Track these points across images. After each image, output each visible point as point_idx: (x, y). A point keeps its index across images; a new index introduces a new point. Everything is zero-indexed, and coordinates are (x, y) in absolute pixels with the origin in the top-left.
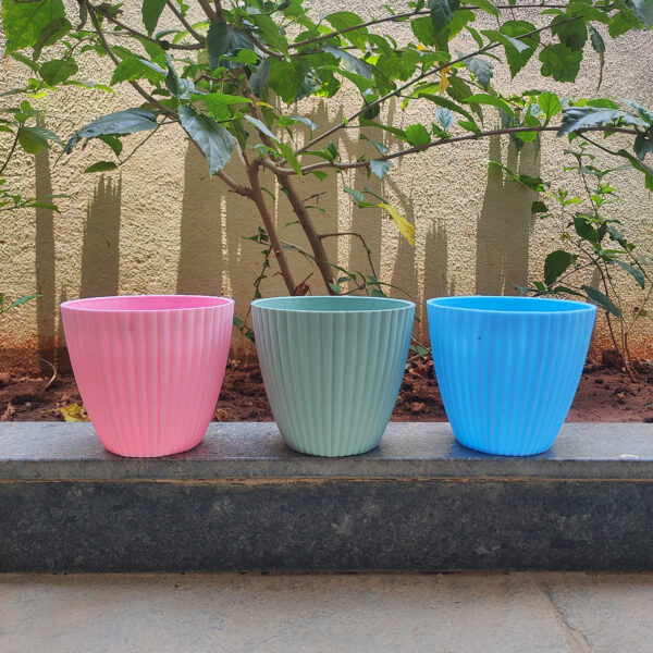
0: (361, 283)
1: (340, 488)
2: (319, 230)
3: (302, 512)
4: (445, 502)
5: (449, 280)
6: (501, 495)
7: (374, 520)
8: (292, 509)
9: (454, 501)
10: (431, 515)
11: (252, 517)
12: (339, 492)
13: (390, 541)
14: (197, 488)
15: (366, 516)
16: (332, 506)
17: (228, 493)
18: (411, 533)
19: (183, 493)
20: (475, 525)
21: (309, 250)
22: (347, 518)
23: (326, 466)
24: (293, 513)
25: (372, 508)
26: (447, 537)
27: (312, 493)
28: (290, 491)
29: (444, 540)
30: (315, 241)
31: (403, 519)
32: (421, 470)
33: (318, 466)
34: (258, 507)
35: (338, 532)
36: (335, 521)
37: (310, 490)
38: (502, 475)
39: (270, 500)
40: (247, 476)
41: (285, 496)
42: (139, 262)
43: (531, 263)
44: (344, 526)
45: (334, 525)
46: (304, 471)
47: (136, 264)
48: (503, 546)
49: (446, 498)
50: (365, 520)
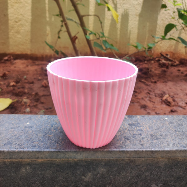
0: (98, 37)
1: (86, 162)
2: (82, 13)
3: (67, 172)
4: (138, 167)
5: (128, 31)
6: (166, 164)
7: (103, 175)
8: (62, 171)
9: (143, 167)
10: (131, 172)
11: (41, 174)
12: (85, 164)
13: (110, 183)
14: (12, 162)
15: (99, 173)
16: (82, 169)
17: (29, 164)
18: (121, 180)
19: (5, 164)
20: (152, 176)
21: (78, 21)
22: (89, 174)
23: (79, 154)
24: (63, 173)
25: (102, 170)
26: (138, 181)
27: (72, 164)
28: (60, 163)
29: (136, 182)
30: (81, 18)
31: (117, 174)
32: (128, 155)
33: (75, 154)
34: (44, 170)
35: (85, 180)
36: (84, 175)
37: (71, 163)
38: (168, 157)
39: (50, 167)
40: (38, 158)
41: (58, 166)
42: (16, 22)
43: (158, 26)
44: (88, 177)
45: (83, 177)
46: (67, 156)
47: (15, 23)
48: (164, 184)
49: (139, 165)
50: (98, 175)
